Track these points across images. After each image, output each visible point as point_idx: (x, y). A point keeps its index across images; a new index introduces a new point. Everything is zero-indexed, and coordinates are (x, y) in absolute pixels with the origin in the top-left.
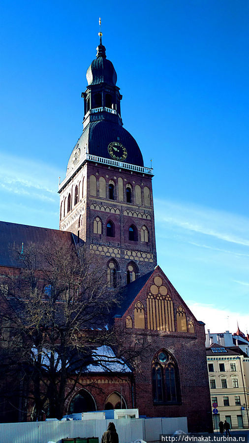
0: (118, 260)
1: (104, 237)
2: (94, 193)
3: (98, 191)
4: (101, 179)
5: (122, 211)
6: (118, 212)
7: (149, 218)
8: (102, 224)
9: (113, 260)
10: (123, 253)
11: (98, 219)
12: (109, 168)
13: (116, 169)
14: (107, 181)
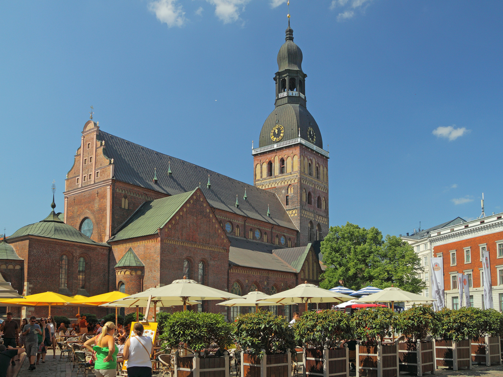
0: (313, 222)
1: (307, 204)
2: (303, 170)
3: (304, 168)
4: (306, 159)
5: (315, 186)
6: (313, 186)
7: (326, 192)
8: (306, 195)
9: (311, 222)
10: (315, 217)
11: (304, 191)
12: (310, 150)
13: (312, 150)
14: (308, 161)
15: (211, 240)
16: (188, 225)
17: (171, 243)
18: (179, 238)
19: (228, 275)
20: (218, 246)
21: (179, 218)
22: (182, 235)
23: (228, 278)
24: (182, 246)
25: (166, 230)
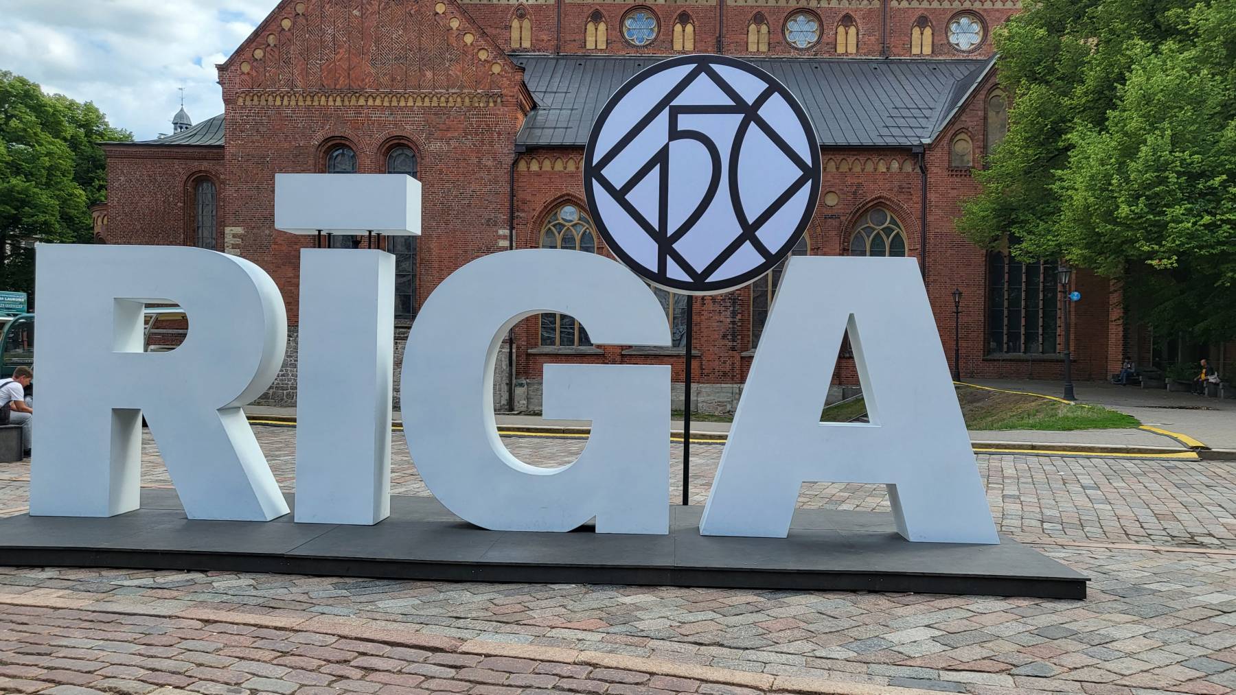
15: (429, 74)
16: (328, 38)
17: (263, 103)
18: (292, 86)
19: (512, 181)
20: (462, 87)
21: (294, 23)
22: (305, 73)
23: (513, 195)
24: (308, 108)
25: (246, 68)
